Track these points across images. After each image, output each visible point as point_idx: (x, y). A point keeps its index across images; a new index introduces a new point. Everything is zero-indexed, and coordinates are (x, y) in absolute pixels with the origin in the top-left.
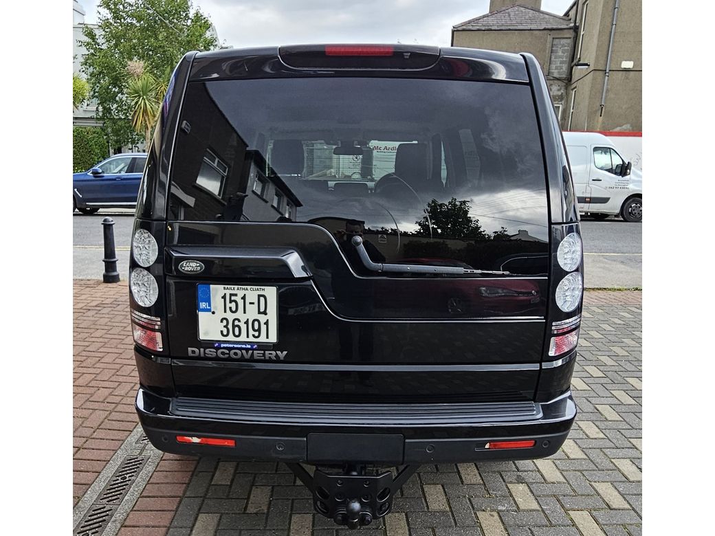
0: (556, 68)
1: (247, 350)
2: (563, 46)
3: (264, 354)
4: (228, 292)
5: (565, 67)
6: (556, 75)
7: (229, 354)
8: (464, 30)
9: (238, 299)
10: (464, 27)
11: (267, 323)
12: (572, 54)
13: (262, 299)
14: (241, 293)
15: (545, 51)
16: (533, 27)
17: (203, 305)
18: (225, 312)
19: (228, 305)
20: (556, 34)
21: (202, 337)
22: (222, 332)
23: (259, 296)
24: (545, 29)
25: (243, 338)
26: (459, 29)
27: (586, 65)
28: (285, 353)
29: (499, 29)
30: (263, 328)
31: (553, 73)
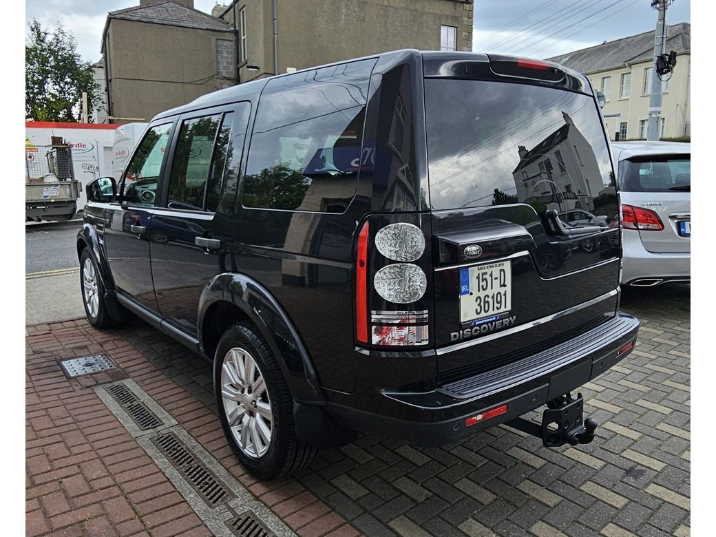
0: (224, 68)
1: (491, 322)
2: (227, 47)
3: (502, 323)
4: (481, 272)
5: (232, 68)
6: (224, 75)
7: (480, 330)
8: (122, 19)
9: (487, 277)
10: (122, 16)
11: (505, 295)
12: (236, 56)
13: (502, 272)
14: (489, 271)
15: (211, 50)
16: (196, 25)
17: (463, 288)
18: (479, 291)
19: (481, 284)
20: (220, 36)
21: (463, 319)
22: (476, 310)
23: (501, 271)
24: (207, 29)
25: (491, 312)
26: (116, 16)
27: (256, 67)
28: (515, 317)
29: (161, 23)
30: (503, 297)
31: (221, 72)
